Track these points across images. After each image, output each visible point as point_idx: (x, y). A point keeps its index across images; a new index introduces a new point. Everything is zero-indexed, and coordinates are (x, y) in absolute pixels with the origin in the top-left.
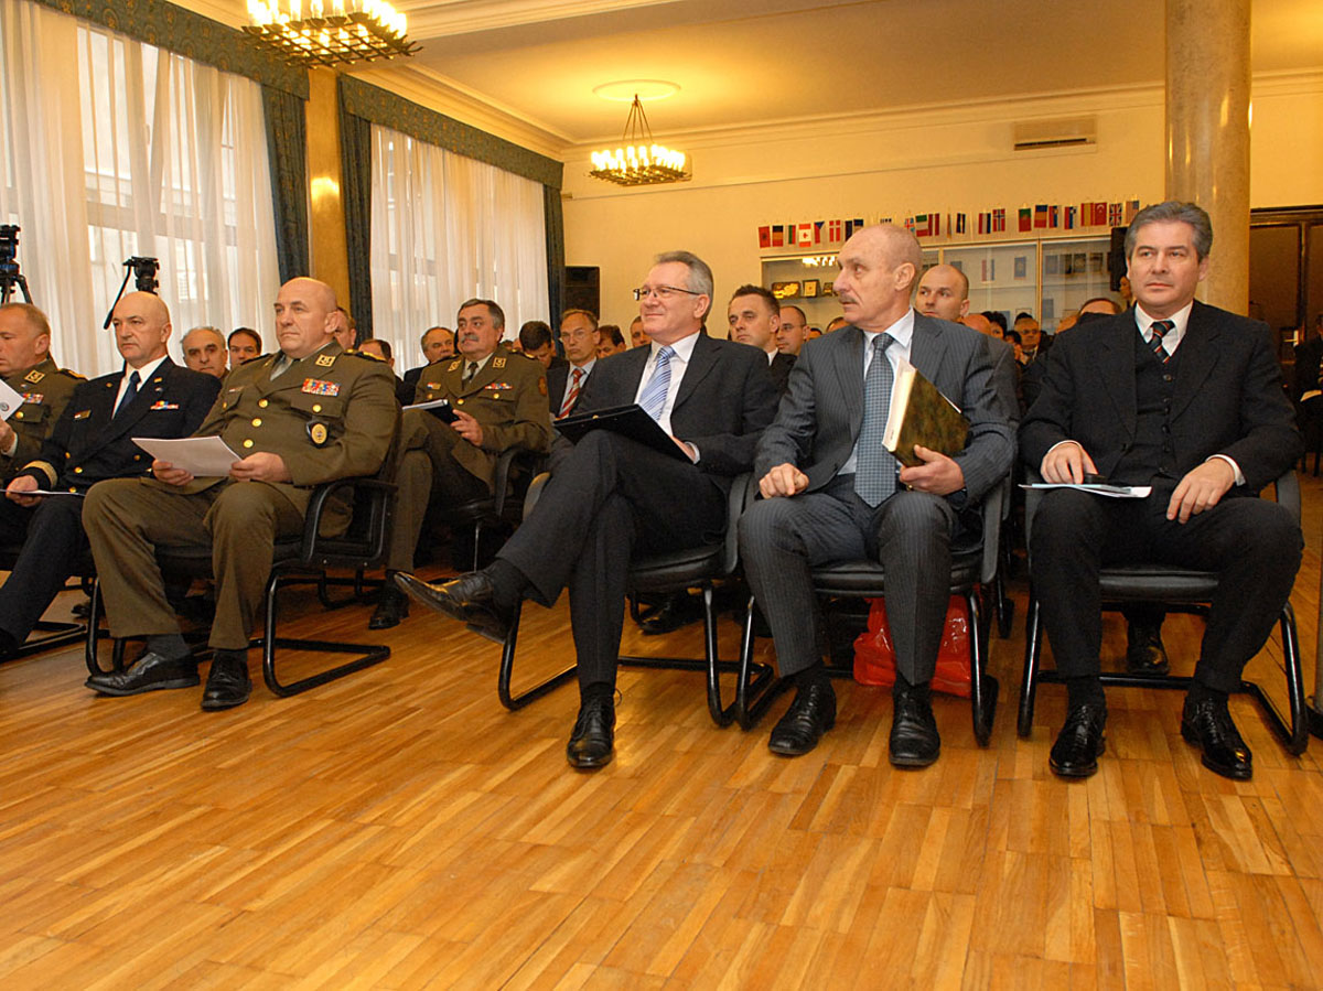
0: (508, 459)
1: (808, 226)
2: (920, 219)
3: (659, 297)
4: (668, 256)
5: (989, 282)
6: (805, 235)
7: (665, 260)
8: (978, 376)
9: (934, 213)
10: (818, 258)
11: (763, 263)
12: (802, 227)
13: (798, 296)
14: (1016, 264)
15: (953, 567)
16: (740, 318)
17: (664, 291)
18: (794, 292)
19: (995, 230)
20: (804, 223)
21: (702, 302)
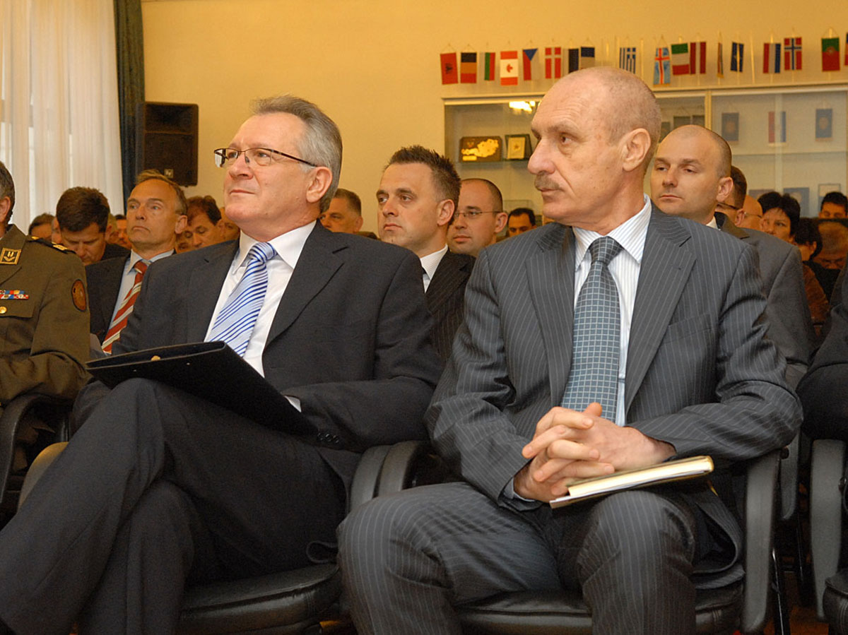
0: (17, 411)
1: (512, 55)
2: (678, 49)
3: (253, 164)
4: (275, 102)
5: (778, 144)
6: (509, 68)
7: (268, 108)
8: (743, 307)
9: (698, 40)
10: (533, 103)
11: (446, 107)
12: (506, 55)
13: (497, 159)
14: (817, 120)
15: (699, 608)
16: (392, 196)
17: (261, 154)
18: (492, 152)
19: (787, 68)
20: (507, 49)
21: (321, 177)
